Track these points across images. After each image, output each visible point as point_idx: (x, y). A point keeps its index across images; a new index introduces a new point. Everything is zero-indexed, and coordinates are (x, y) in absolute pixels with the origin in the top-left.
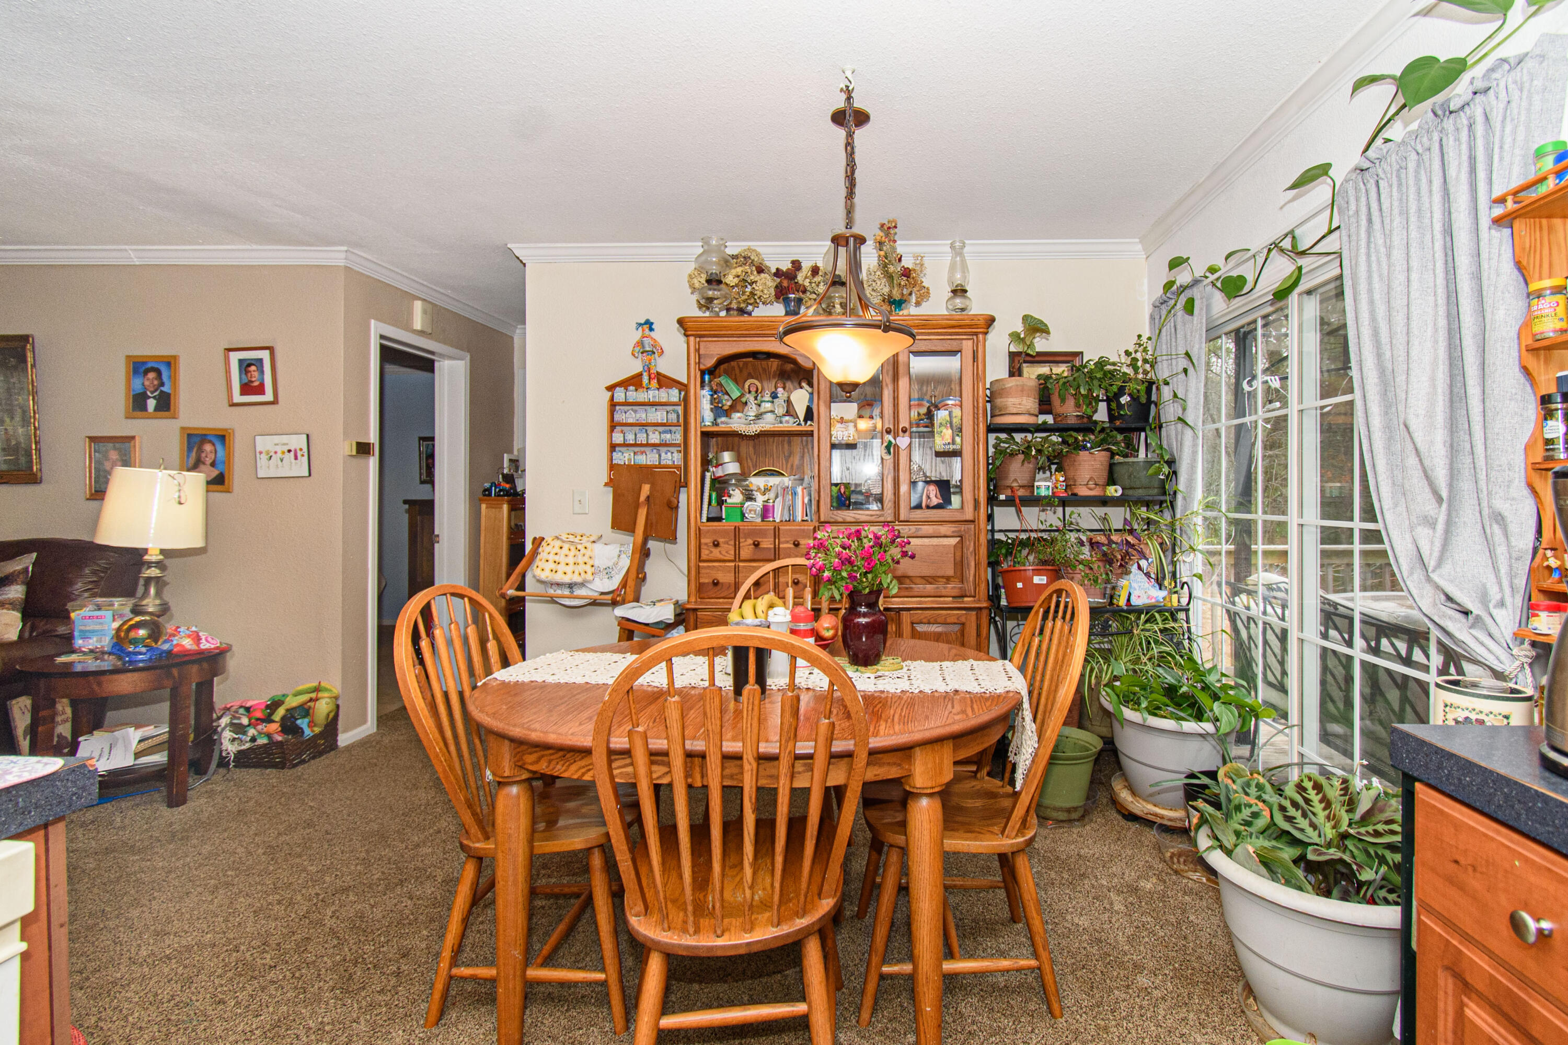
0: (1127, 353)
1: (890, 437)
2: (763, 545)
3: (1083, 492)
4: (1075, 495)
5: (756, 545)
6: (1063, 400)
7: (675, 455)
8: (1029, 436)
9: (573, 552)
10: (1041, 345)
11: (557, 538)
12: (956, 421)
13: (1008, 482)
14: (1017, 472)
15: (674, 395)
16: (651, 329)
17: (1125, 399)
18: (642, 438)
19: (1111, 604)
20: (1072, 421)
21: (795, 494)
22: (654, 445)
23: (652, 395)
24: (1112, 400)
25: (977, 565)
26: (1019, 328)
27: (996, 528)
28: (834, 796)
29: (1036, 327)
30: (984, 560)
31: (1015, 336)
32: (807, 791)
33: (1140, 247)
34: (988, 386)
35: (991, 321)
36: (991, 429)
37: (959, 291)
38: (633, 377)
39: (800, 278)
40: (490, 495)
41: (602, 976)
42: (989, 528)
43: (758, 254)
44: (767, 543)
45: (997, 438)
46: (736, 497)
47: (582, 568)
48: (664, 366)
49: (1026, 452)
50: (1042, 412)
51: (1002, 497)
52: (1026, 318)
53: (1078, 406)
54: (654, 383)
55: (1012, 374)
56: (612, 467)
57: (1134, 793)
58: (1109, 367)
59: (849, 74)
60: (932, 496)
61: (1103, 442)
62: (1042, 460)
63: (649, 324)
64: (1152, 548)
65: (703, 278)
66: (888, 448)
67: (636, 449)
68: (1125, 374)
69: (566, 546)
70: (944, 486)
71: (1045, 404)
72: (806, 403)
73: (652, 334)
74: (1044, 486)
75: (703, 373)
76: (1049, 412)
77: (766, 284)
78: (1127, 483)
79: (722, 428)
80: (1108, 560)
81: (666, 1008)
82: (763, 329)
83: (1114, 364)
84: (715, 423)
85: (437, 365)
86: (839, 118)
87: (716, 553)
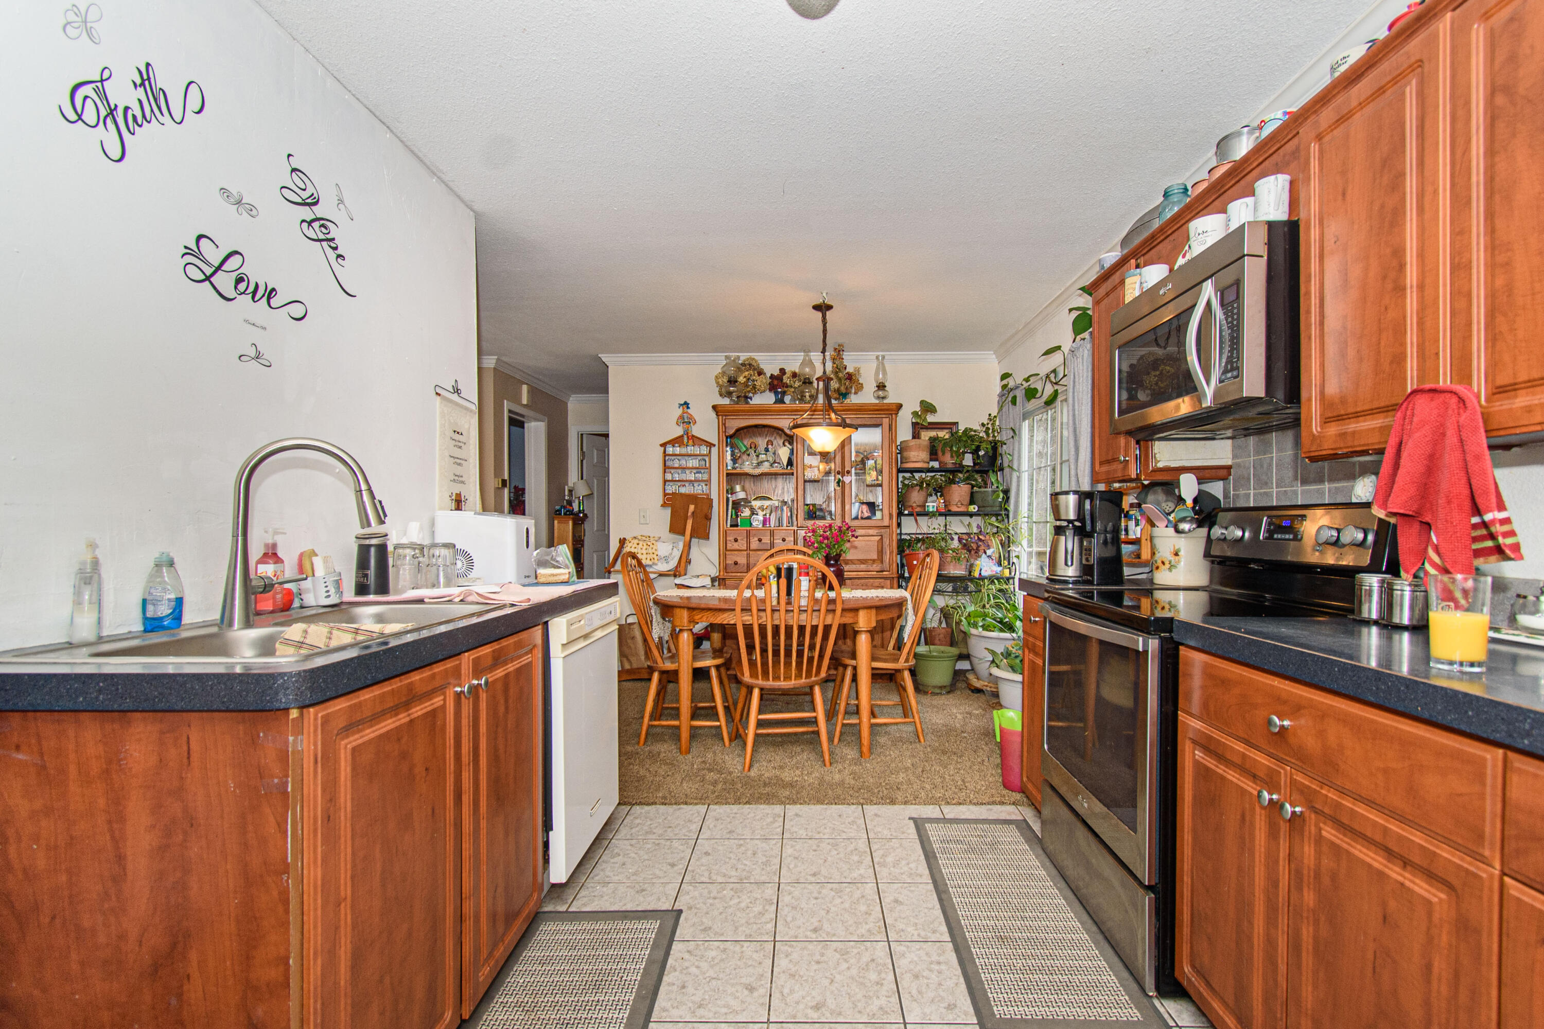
0: (983, 425)
1: (840, 477)
2: (763, 541)
3: (954, 509)
4: (949, 511)
5: (760, 540)
6: (944, 454)
7: (704, 487)
8: (924, 475)
9: (645, 547)
10: (931, 418)
11: (635, 538)
12: (879, 467)
13: (911, 503)
14: (916, 497)
15: (704, 450)
16: (688, 408)
17: (981, 453)
18: (683, 477)
19: (970, 574)
20: (950, 466)
21: (782, 510)
22: (691, 481)
23: (690, 450)
24: (975, 452)
25: (891, 553)
26: (918, 409)
27: (903, 532)
28: (827, 628)
29: (928, 408)
30: (895, 551)
31: (915, 414)
32: (817, 626)
33: (994, 356)
34: (898, 443)
35: (900, 406)
36: (899, 471)
37: (881, 387)
38: (677, 438)
39: (785, 378)
40: (560, 514)
41: (718, 723)
42: (899, 531)
43: (756, 361)
44: (766, 540)
45: (903, 477)
46: (746, 512)
47: (651, 556)
48: (696, 431)
49: (920, 485)
50: (931, 460)
51: (906, 512)
52: (922, 402)
53: (952, 457)
54: (691, 442)
55: (914, 437)
56: (665, 494)
57: (978, 679)
58: (973, 433)
59: (824, 295)
60: (865, 511)
61: (968, 478)
62: (931, 489)
63: (686, 405)
64: (995, 542)
65: (725, 380)
66: (838, 483)
67: (679, 484)
68: (982, 437)
69: (641, 543)
70: (872, 506)
71: (934, 454)
72: (788, 455)
73: (689, 411)
74: (931, 506)
75: (727, 437)
76: (936, 460)
77: (762, 382)
78: (981, 504)
79: (738, 471)
80: (966, 547)
81: (760, 712)
82: (762, 411)
83: (975, 431)
84: (734, 468)
85: (526, 425)
86: (817, 308)
87: (736, 546)
